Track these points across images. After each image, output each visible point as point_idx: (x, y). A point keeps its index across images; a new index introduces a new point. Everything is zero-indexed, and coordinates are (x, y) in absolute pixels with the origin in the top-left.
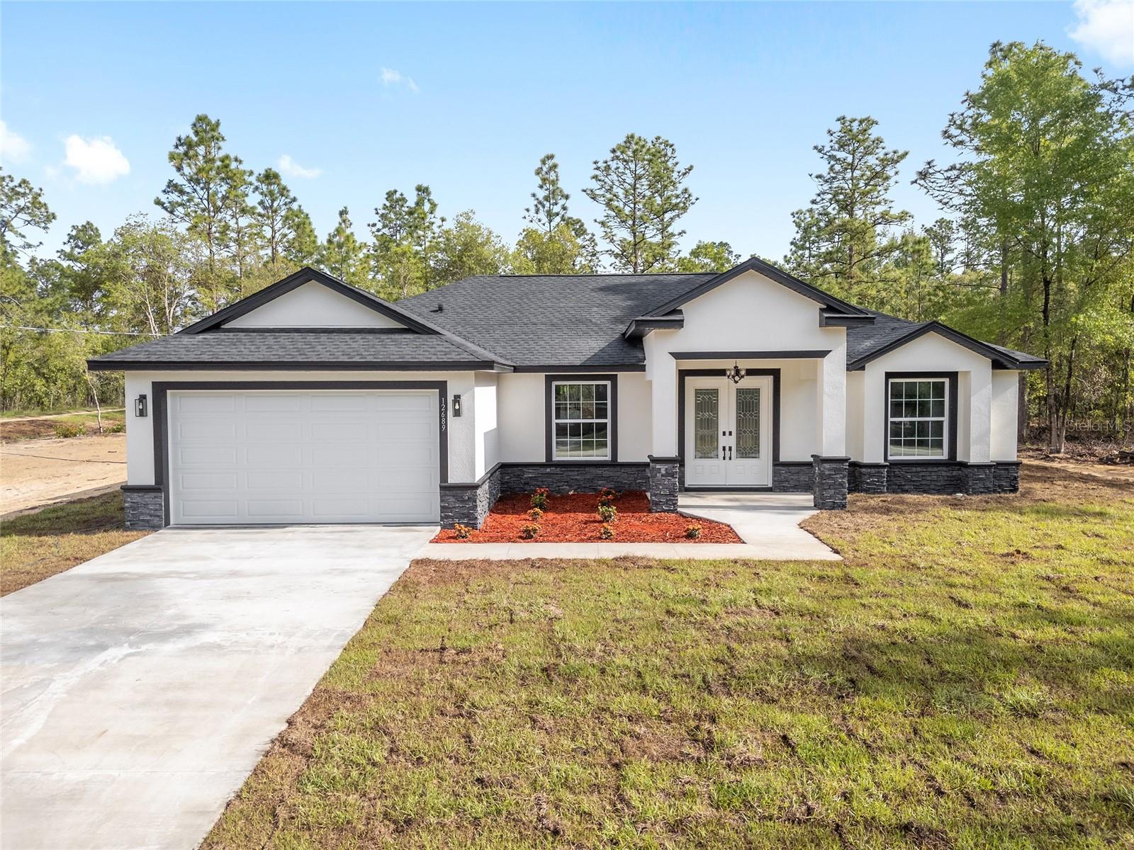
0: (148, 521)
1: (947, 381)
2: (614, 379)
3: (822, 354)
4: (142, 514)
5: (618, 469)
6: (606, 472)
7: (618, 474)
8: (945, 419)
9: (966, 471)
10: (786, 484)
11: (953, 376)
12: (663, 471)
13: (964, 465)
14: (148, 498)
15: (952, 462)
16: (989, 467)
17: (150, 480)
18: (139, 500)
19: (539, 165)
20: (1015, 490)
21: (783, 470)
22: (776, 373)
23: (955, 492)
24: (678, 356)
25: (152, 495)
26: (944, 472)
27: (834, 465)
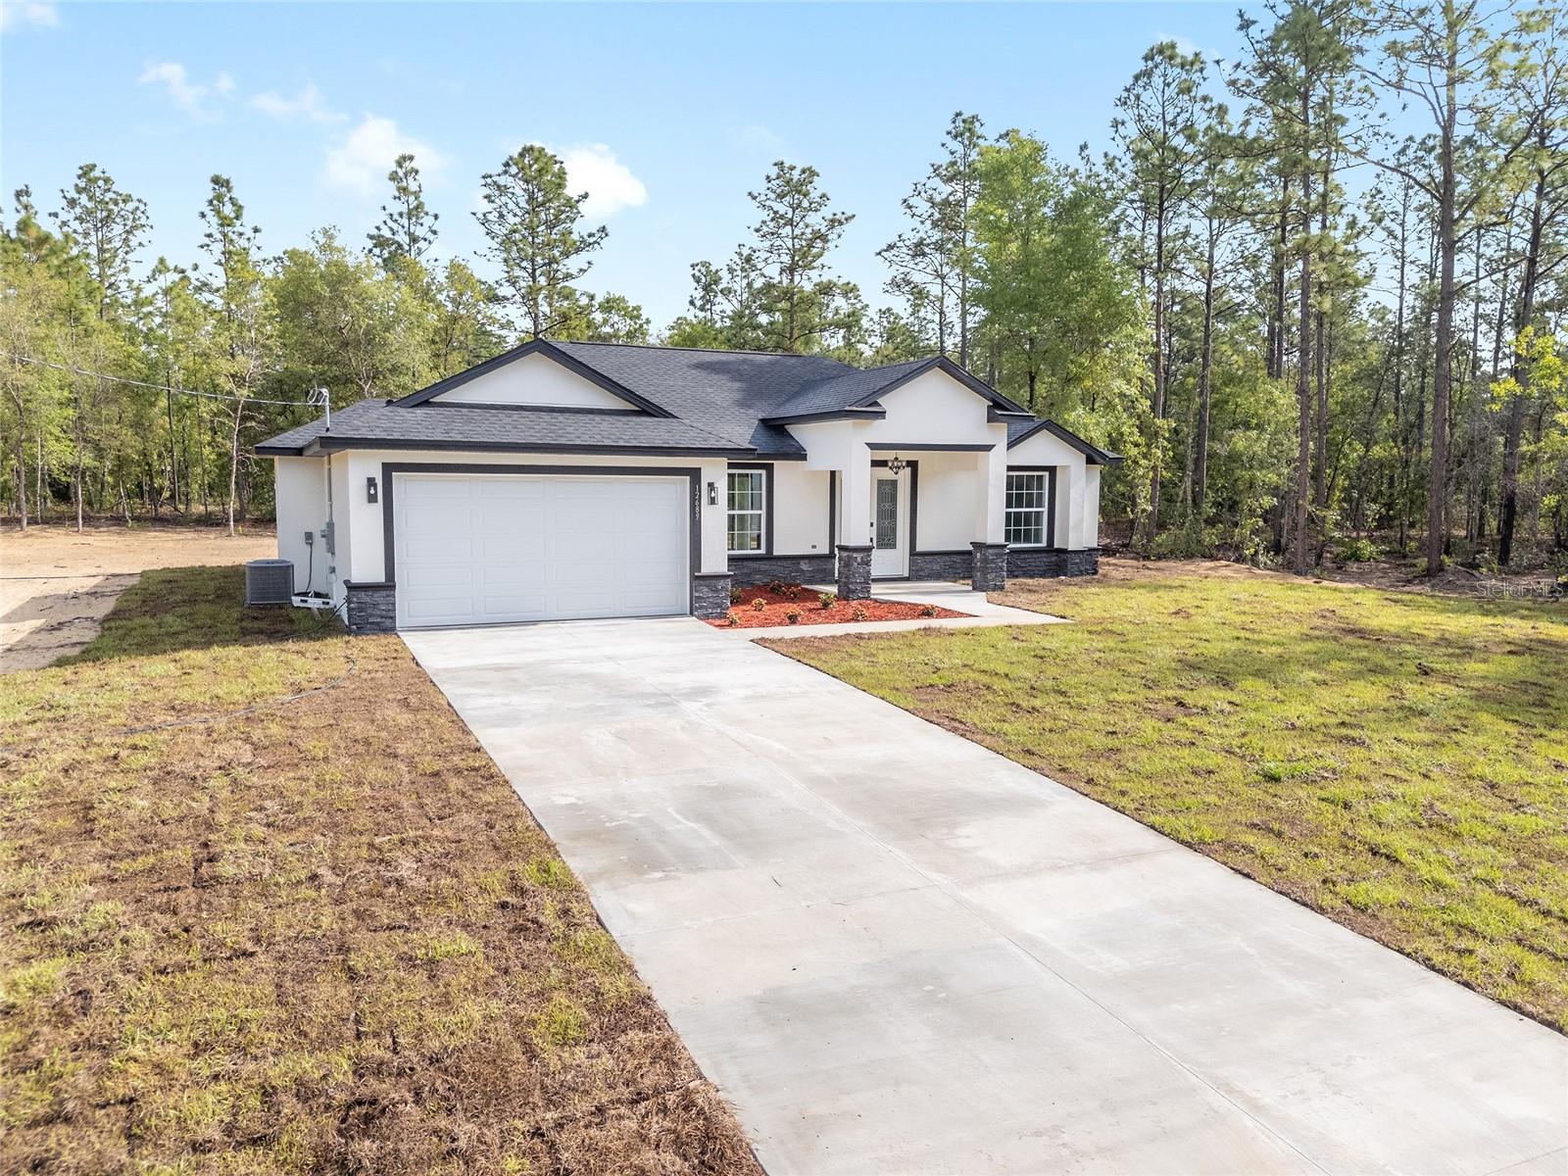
0: (378, 624)
1: (1046, 474)
2: (769, 468)
3: (988, 448)
4: (371, 615)
5: (774, 562)
6: (764, 566)
7: (774, 567)
8: (1045, 510)
9: (1063, 556)
10: (922, 573)
11: (1052, 470)
12: (859, 560)
13: (1064, 551)
14: (379, 597)
15: (1050, 549)
16: (1082, 552)
17: (381, 578)
18: (368, 599)
19: (394, 167)
20: (1095, 572)
21: (919, 559)
22: (913, 465)
23: (1058, 576)
24: (873, 446)
25: (384, 593)
26: (1045, 559)
27: (996, 551)
